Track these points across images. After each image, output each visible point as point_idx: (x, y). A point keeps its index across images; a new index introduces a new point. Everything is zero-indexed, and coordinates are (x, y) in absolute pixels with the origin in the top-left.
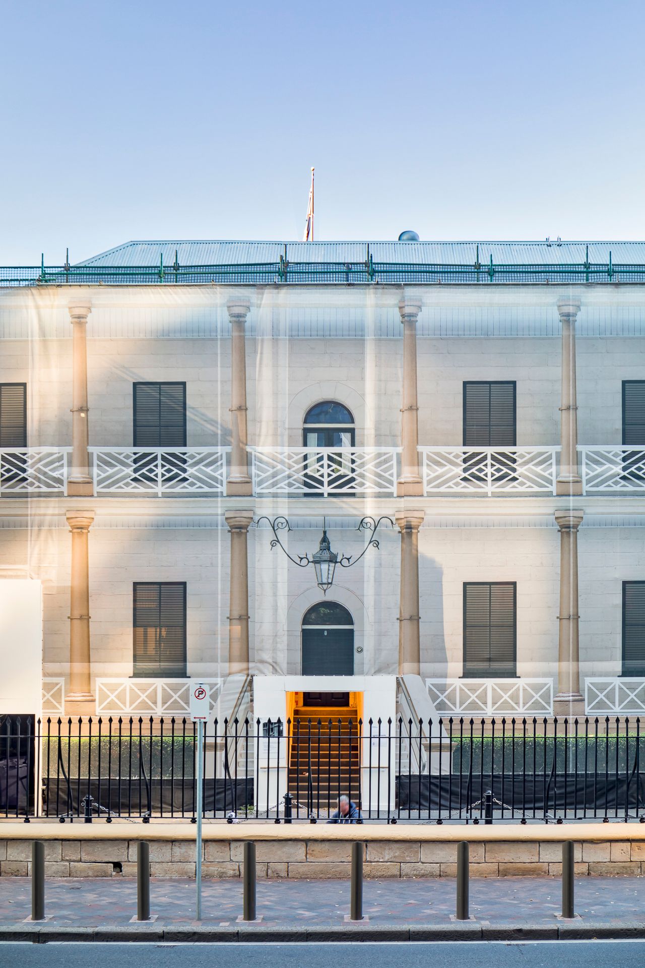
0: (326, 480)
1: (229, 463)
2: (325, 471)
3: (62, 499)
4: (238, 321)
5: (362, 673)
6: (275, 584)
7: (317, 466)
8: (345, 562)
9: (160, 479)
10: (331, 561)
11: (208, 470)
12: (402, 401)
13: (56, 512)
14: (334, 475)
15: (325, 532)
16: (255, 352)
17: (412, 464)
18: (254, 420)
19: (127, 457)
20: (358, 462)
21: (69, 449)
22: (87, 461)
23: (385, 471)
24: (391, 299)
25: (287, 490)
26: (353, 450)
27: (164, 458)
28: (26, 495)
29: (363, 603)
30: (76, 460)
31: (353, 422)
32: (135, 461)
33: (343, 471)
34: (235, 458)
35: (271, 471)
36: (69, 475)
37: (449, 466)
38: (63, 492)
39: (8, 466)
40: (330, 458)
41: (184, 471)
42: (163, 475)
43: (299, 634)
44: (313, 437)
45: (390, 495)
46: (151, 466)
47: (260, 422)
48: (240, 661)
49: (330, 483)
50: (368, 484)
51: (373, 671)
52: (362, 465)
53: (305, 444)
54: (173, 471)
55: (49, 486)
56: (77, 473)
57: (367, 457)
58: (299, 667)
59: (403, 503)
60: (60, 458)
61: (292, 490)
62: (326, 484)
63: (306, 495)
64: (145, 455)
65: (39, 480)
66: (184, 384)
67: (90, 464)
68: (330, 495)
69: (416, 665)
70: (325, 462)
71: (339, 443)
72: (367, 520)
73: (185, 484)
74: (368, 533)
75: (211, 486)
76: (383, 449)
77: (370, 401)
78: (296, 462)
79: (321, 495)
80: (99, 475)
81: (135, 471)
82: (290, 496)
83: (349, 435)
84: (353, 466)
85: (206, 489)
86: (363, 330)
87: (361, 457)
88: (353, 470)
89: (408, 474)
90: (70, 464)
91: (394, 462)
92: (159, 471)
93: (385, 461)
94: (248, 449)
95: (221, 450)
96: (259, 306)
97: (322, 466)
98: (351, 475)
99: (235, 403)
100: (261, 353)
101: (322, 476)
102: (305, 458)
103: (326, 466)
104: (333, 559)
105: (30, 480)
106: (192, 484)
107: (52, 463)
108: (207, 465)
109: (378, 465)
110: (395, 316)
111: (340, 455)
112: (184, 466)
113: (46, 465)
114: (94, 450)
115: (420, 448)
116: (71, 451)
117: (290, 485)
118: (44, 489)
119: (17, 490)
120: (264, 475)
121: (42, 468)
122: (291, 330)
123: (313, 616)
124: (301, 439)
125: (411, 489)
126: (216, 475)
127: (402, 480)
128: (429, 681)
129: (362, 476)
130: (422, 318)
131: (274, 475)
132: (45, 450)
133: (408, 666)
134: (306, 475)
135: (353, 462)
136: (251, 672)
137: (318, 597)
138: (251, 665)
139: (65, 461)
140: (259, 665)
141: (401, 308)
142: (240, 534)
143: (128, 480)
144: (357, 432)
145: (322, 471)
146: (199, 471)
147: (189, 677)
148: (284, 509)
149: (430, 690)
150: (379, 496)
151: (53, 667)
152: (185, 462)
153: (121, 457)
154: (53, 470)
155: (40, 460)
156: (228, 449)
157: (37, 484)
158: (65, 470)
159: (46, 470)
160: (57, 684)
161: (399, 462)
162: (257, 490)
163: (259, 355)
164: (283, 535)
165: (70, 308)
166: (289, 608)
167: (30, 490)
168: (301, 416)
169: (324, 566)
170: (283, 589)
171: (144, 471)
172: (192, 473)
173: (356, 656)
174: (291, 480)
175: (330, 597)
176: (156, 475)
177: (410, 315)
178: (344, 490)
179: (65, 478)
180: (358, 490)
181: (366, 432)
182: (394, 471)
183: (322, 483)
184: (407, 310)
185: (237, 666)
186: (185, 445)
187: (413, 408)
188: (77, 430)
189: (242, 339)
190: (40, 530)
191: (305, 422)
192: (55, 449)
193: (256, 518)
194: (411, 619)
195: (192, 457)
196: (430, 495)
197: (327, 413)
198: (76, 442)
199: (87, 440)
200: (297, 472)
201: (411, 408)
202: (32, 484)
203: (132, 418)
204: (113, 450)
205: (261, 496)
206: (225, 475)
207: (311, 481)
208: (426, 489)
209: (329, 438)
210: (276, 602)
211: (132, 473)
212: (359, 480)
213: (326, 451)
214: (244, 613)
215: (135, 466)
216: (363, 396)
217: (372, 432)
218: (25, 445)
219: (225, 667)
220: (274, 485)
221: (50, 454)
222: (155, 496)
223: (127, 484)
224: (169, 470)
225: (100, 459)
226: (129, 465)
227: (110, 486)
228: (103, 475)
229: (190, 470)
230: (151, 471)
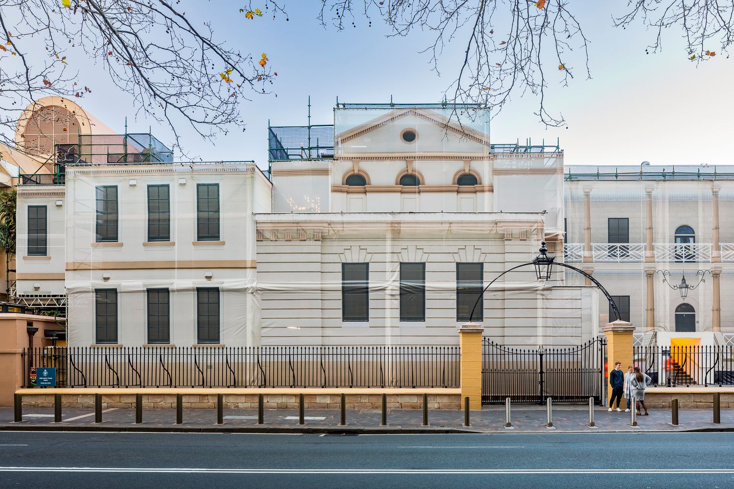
0: (684, 256)
1: (645, 249)
2: (684, 252)
3: (581, 263)
4: (649, 194)
5: (698, 331)
6: (665, 297)
7: (680, 251)
8: (691, 288)
9: (618, 256)
10: (686, 288)
11: (637, 252)
12: (713, 226)
14: (687, 254)
15: (684, 276)
16: (656, 206)
17: (717, 250)
18: (655, 233)
19: (606, 247)
20: (696, 249)
21: (584, 244)
22: (590, 249)
23: (707, 252)
24: (708, 185)
25: (669, 260)
26: (694, 244)
27: (620, 248)
29: (698, 304)
30: (586, 248)
31: (694, 233)
32: (609, 249)
33: (690, 253)
34: (648, 248)
35: (663, 252)
36: (584, 254)
37: (731, 251)
38: (581, 261)
40: (685, 248)
41: (628, 252)
42: (620, 254)
43: (674, 316)
44: (679, 239)
45: (709, 262)
47: (658, 233)
48: (651, 326)
49: (685, 257)
50: (700, 258)
51: (703, 330)
52: (698, 250)
53: (676, 242)
55: (576, 258)
56: (587, 253)
57: (700, 247)
58: (674, 329)
59: (713, 265)
60: (580, 248)
61: (671, 260)
62: (684, 258)
63: (676, 262)
64: (613, 246)
65: (572, 255)
66: (628, 219)
67: (591, 250)
68: (685, 262)
69: (719, 328)
70: (684, 249)
71: (689, 242)
72: (699, 272)
73: (628, 258)
74: (700, 277)
75: (639, 258)
76: (706, 244)
77: (701, 225)
78: (672, 249)
79: (682, 262)
80: (595, 254)
81: (609, 253)
82: (670, 262)
83: (693, 238)
84: (694, 251)
85: (637, 260)
86: (697, 198)
87: (697, 247)
88: (694, 252)
89: (715, 253)
90: (584, 250)
91: (710, 249)
92: (618, 252)
93: (707, 249)
94: (653, 244)
95: (642, 244)
96: (657, 189)
97: (682, 251)
98: (694, 254)
99: (648, 226)
100: (658, 207)
101: (682, 254)
102: (676, 247)
103: (684, 251)
104: (687, 287)
105: (569, 256)
106: (633, 258)
107: (577, 249)
108: (637, 250)
109: (704, 250)
110: (709, 193)
111: (689, 246)
113: (575, 250)
114: (593, 244)
115: (720, 244)
117: (670, 258)
118: (574, 260)
120: (659, 254)
122: (670, 197)
123: (679, 309)
124: (674, 240)
125: (717, 259)
126: (640, 254)
127: (713, 256)
128: (724, 334)
129: (698, 254)
130: (720, 193)
131: (664, 254)
132: (575, 244)
133: (716, 328)
134: (676, 254)
135: (694, 249)
136: (655, 331)
137: (681, 301)
138: (655, 328)
139: (582, 249)
140: (659, 328)
141: (712, 189)
142: (650, 277)
143: (607, 256)
144: (696, 237)
145: (682, 252)
146: (634, 252)
148: (667, 267)
149: (725, 337)
150: (704, 262)
152: (628, 249)
153: (603, 247)
154: (578, 252)
155: (572, 249)
156: (645, 244)
157: (572, 257)
158: (582, 252)
159: (575, 252)
161: (712, 249)
162: (657, 260)
163: (657, 208)
164: (667, 277)
165: (583, 189)
166: (670, 305)
167: (569, 260)
168: (674, 231)
169: (684, 289)
170: (668, 298)
171: (612, 253)
173: (696, 324)
174: (670, 256)
175: (686, 301)
176: (617, 254)
177: (716, 192)
178: (691, 260)
179: (582, 255)
180: (696, 260)
181: (700, 237)
182: (710, 252)
183: (682, 257)
184: (715, 190)
185: (650, 328)
186: (628, 243)
187: (717, 228)
188: (586, 237)
189: (651, 202)
191: (676, 233)
192: (578, 244)
193: (657, 271)
194: (717, 310)
195: (631, 247)
196: (724, 262)
197: (684, 230)
198: (586, 241)
199: (590, 240)
200: (673, 253)
201: (716, 228)
202: (570, 258)
203: (608, 232)
204: (600, 244)
205: (658, 262)
206: (644, 254)
207: (678, 257)
208: (722, 259)
209: (685, 240)
210: (665, 303)
212: (697, 256)
213: (684, 245)
214: (652, 307)
215: (609, 251)
216: (698, 223)
217: (702, 237)
218: (566, 243)
219: (645, 329)
220: (664, 258)
221: (577, 246)
222: (617, 262)
223: (606, 258)
224: (622, 252)
225: (595, 247)
226: (606, 250)
227: (599, 258)
228: (597, 254)
229: (630, 252)
230: (615, 252)
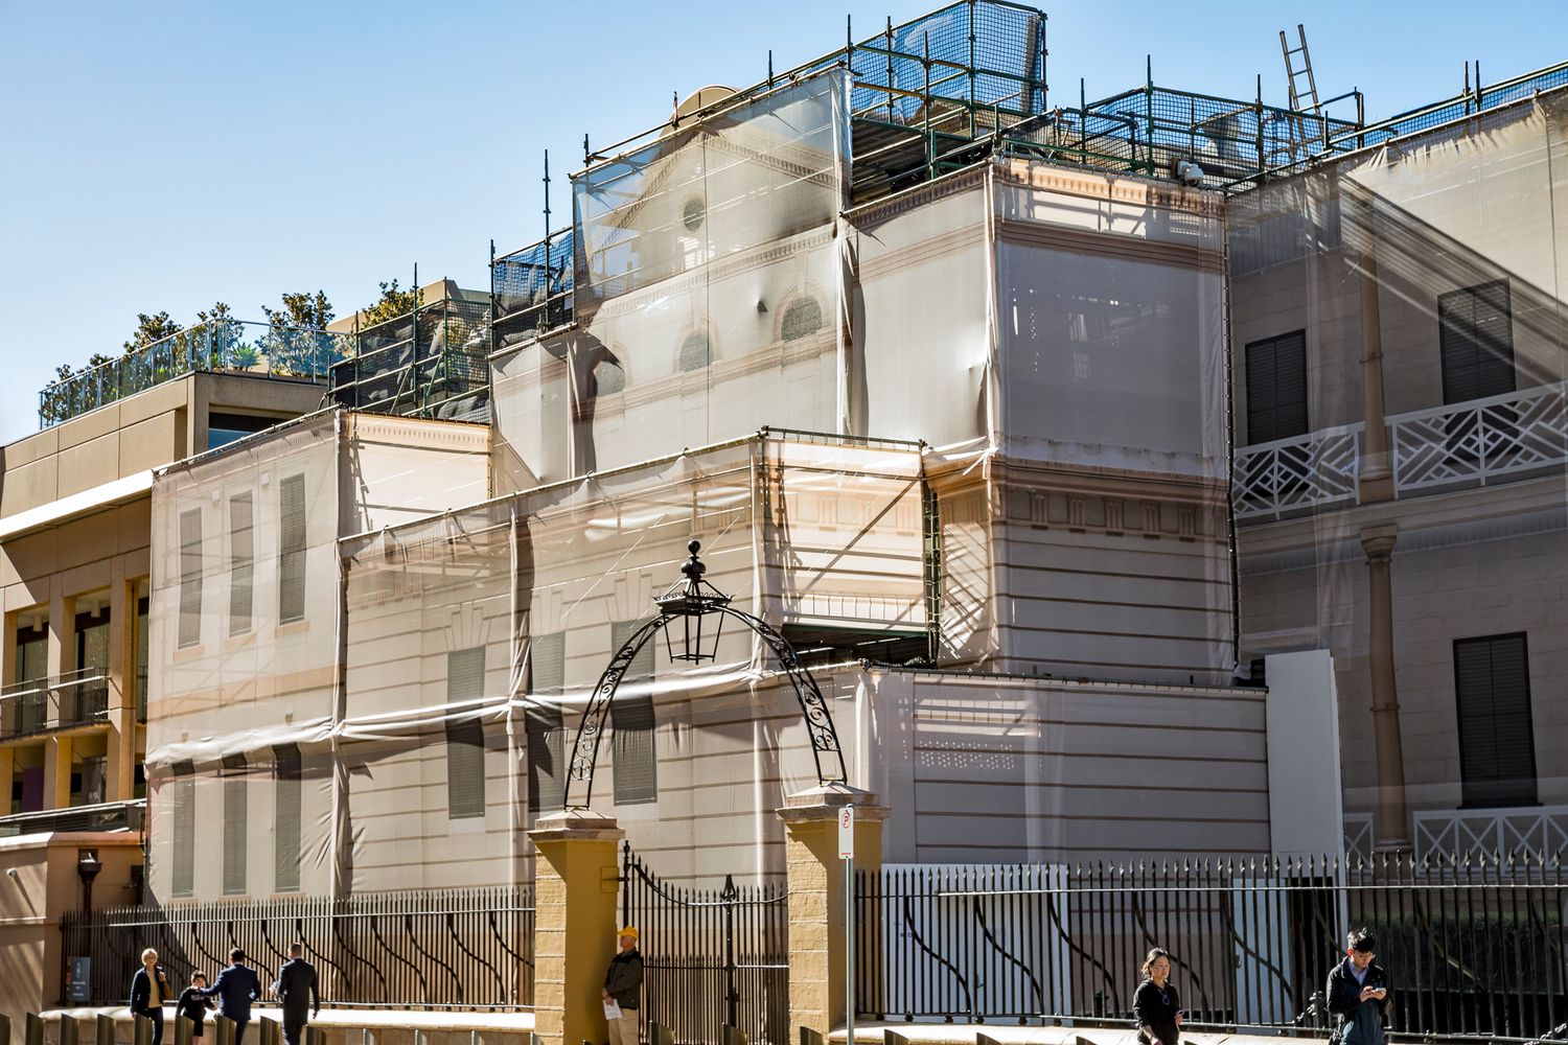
3: (1354, 510)
9: (1481, 456)
11: (1549, 426)
13: (1348, 534)
19: (1437, 424)
21: (1360, 426)
22: (1384, 442)
27: (1486, 418)
28: (1308, 512)
30: (1370, 443)
32: (1448, 430)
36: (1362, 466)
38: (1354, 499)
39: (1286, 469)
41: (1516, 434)
42: (1487, 447)
46: (1470, 435)
54: (1500, 436)
55: (1335, 491)
56: (1373, 464)
60: (1350, 444)
64: (1460, 417)
65: (1323, 485)
67: (1389, 447)
73: (1517, 457)
75: (1554, 454)
80: (1400, 462)
81: (1449, 446)
85: (1548, 461)
90: (1362, 451)
92: (1481, 441)
95: (1565, 388)
105: (1313, 485)
106: (1527, 456)
107: (1338, 453)
108: (1547, 419)
112: (1516, 426)
113: (1330, 459)
114: (1394, 421)
116: (1362, 429)
118: (1330, 498)
119: (1298, 505)
121: (1324, 463)
126: (1560, 432)
132: (1331, 432)
139: (1356, 447)
143: (1440, 464)
146: (1536, 430)
147: (1541, 805)
151: (1359, 795)
152: (1515, 417)
153: (1428, 426)
154: (1340, 465)
155: (1323, 450)
157: (1320, 491)
158: (1356, 462)
159: (1332, 466)
160: (1363, 824)
167: (1314, 501)
171: (1460, 444)
172: (1527, 436)
176: (1477, 449)
179: (1355, 476)
186: (1514, 389)
188: (1369, 392)
190: (1329, 565)
192: (1342, 430)
195: (1525, 407)
198: (1369, 412)
199: (1382, 405)
202: (1314, 493)
203: (1440, 357)
204: (1415, 416)
211: (1445, 451)
215: (1448, 438)
218: (1306, 431)
221: (1337, 439)
222: (1476, 484)
223: (1439, 472)
224: (1494, 438)
225: (1401, 434)
226: (1436, 439)
227: (1414, 479)
228: (1407, 461)
229: (1525, 432)
230: (1470, 442)
